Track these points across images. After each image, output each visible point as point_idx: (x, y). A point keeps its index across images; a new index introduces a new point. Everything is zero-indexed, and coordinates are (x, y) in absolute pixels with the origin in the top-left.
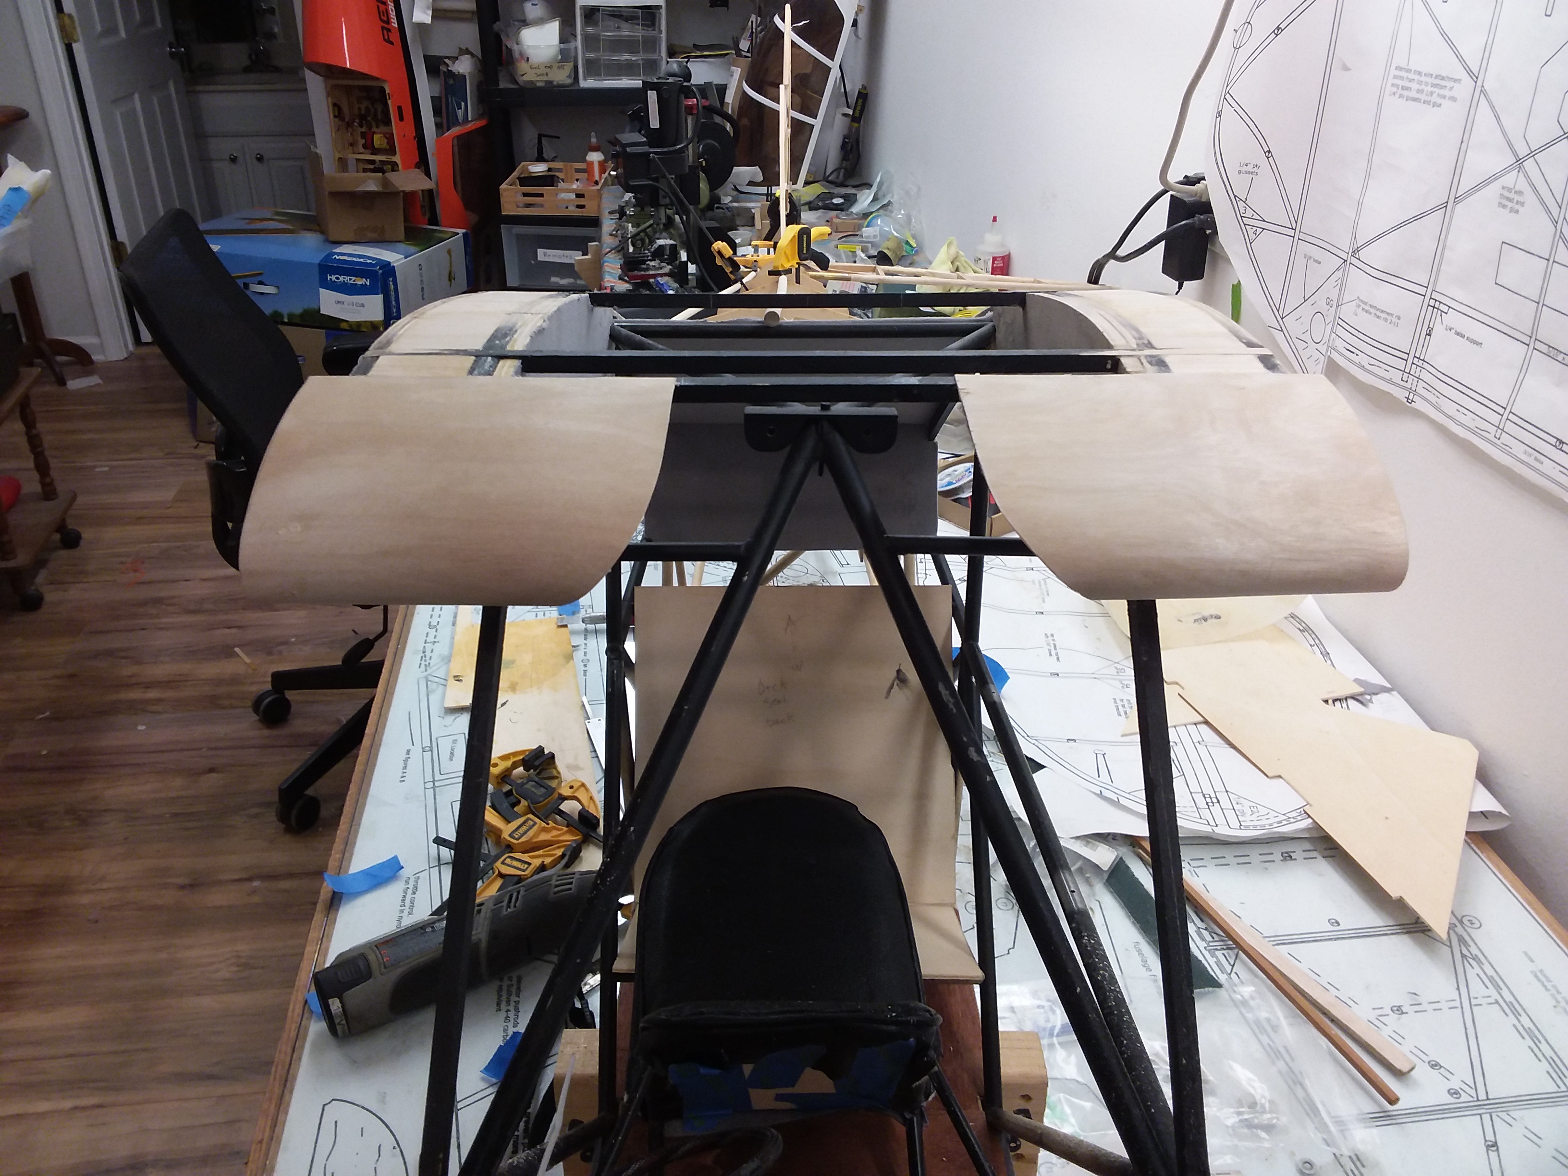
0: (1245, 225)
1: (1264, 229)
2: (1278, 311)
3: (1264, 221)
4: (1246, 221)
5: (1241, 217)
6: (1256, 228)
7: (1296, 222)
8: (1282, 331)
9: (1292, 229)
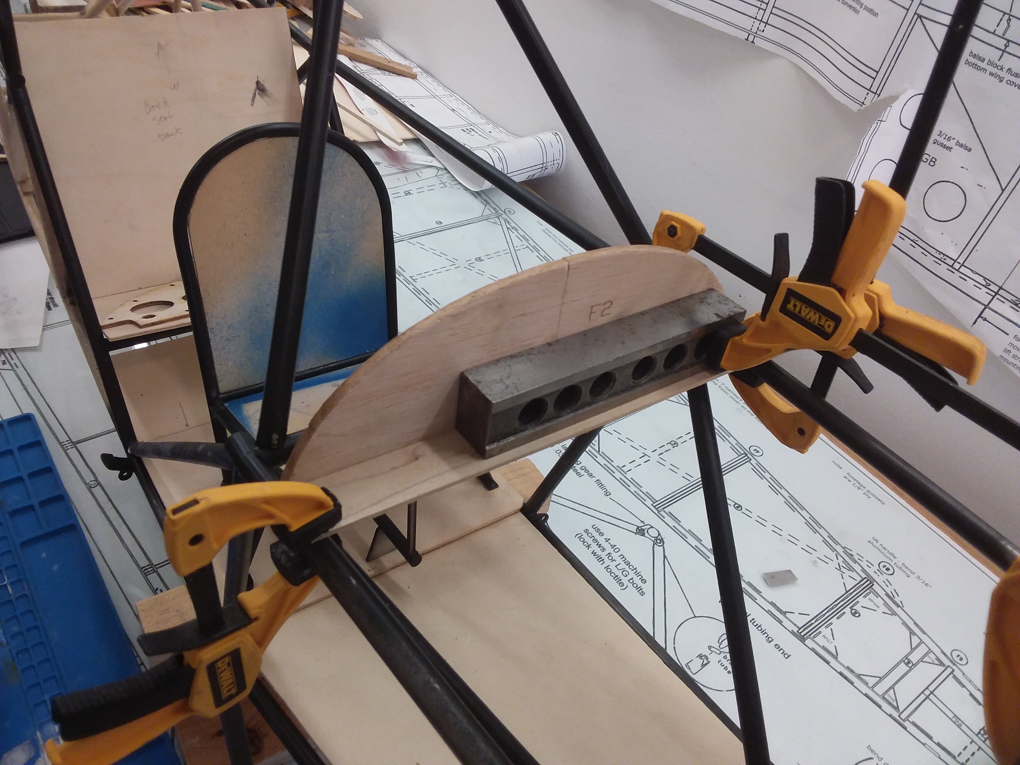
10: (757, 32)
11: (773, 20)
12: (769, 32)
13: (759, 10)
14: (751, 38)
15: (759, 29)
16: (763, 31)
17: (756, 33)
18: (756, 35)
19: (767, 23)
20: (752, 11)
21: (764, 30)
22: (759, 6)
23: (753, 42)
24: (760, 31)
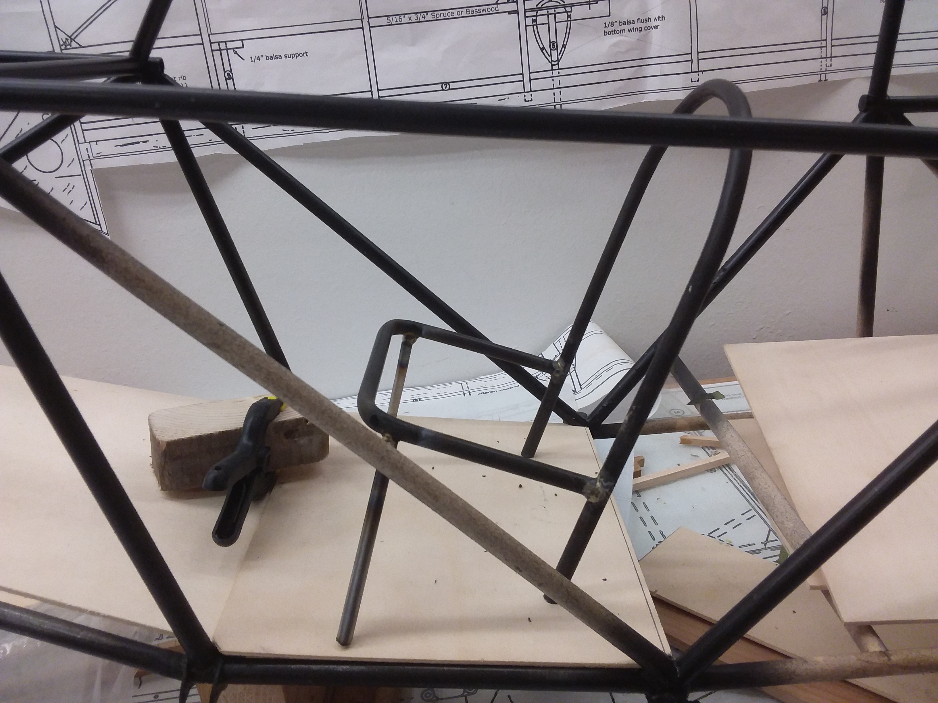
10: (826, 69)
11: (836, 51)
12: (836, 63)
13: (821, 49)
14: (823, 78)
15: (827, 65)
16: (831, 66)
17: (826, 71)
18: (826, 72)
19: (831, 57)
20: (816, 53)
21: (831, 64)
22: (820, 46)
23: (826, 80)
24: (828, 66)
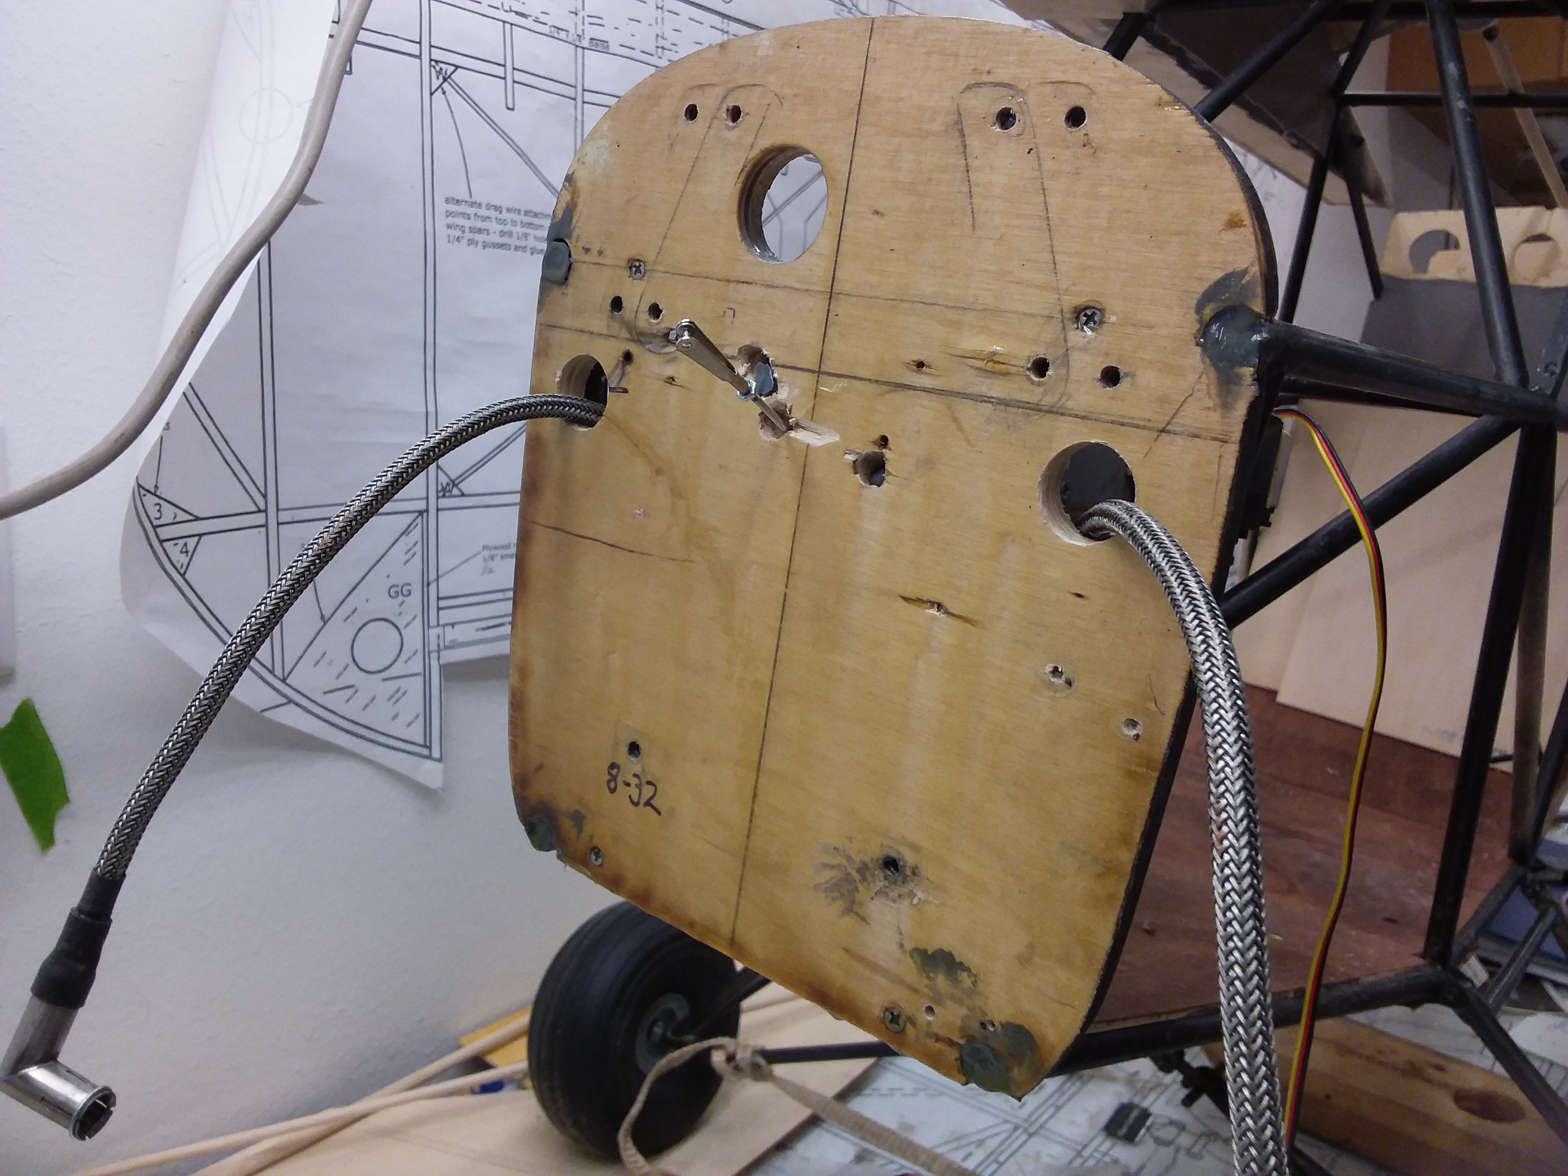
0: (161, 542)
1: (200, 535)
2: (272, 672)
3: (197, 519)
4: (164, 533)
5: (155, 527)
6: (181, 542)
7: (265, 496)
8: (290, 701)
9: (259, 511)
